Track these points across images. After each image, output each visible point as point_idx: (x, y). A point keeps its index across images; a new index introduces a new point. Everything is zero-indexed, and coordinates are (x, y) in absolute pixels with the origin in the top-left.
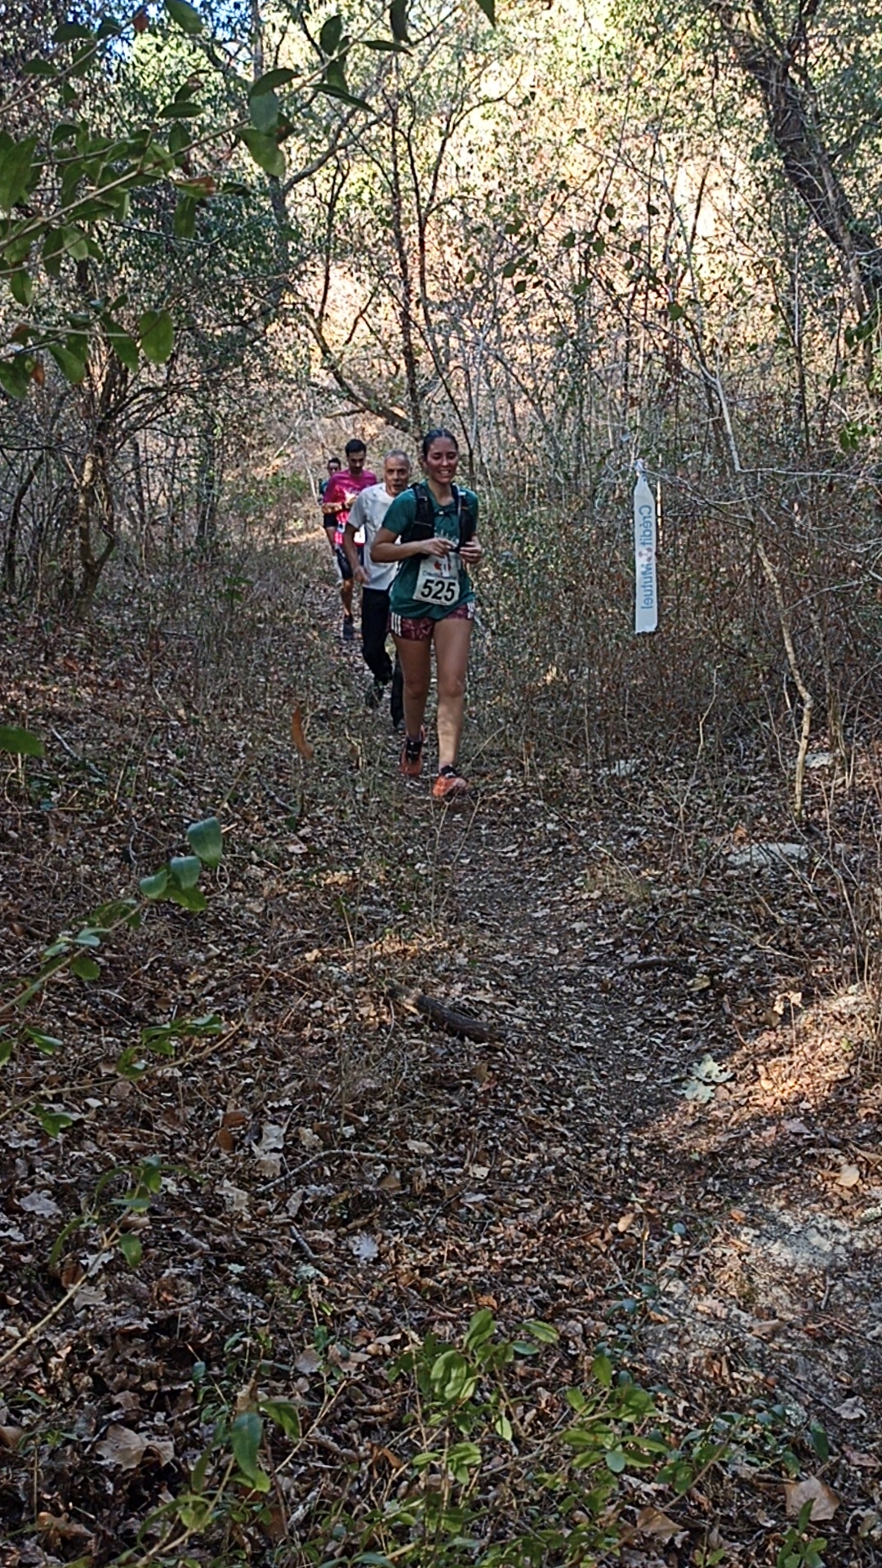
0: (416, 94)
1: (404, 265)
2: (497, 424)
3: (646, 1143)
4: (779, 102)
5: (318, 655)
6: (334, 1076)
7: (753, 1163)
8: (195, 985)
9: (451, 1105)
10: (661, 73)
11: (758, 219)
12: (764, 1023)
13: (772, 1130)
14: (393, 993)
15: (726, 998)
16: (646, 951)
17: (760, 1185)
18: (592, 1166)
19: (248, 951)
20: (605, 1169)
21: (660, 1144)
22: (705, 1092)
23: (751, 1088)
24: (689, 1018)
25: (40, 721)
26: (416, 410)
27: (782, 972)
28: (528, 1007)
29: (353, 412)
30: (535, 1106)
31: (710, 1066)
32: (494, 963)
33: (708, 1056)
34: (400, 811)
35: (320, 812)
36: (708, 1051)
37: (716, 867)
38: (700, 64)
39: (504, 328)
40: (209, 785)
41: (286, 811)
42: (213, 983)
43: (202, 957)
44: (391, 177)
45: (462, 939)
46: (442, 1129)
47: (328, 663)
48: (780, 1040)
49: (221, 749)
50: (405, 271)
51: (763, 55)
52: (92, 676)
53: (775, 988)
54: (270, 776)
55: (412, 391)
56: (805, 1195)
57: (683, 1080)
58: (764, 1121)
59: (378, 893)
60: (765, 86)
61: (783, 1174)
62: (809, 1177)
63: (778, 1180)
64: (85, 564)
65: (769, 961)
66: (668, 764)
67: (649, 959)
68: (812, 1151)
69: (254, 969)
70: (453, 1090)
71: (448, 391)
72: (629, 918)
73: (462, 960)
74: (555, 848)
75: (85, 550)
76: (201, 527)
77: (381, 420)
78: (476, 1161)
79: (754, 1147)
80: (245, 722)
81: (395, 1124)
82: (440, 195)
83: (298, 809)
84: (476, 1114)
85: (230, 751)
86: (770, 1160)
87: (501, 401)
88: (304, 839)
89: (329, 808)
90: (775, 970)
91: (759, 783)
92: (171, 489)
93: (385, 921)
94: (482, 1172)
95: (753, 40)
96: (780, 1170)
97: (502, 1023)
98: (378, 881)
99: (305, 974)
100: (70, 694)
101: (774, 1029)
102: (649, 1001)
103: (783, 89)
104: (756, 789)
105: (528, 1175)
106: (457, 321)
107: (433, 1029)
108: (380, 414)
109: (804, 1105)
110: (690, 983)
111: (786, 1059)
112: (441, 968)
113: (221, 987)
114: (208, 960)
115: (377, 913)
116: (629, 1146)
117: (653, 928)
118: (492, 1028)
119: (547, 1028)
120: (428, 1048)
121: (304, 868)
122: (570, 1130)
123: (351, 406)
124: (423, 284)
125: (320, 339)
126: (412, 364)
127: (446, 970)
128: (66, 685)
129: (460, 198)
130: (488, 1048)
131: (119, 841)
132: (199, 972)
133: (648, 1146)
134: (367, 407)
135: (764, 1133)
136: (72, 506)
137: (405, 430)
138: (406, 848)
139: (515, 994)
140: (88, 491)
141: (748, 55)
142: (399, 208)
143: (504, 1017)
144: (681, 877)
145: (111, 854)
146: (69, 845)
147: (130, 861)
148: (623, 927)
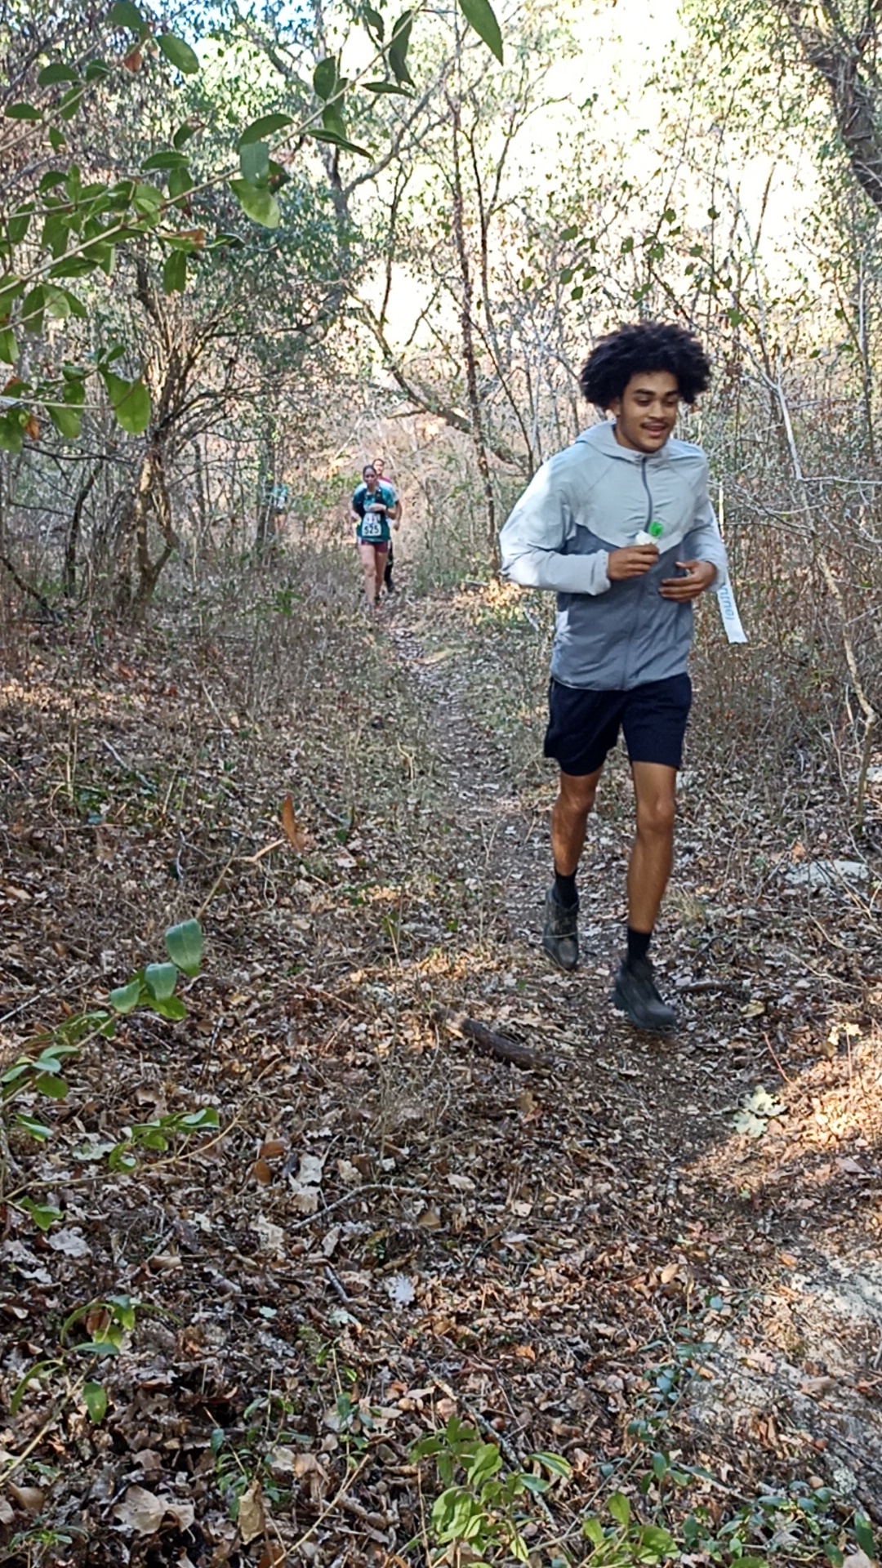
0: (479, 94)
1: (465, 266)
2: (558, 425)
3: (695, 1179)
4: (846, 100)
5: (374, 660)
6: (374, 1105)
7: (806, 1203)
8: (239, 1006)
9: (495, 1136)
10: (727, 70)
11: (824, 218)
12: (820, 1054)
13: (826, 1168)
14: (438, 1017)
15: (780, 1026)
16: (699, 974)
17: (813, 1227)
18: (639, 1204)
19: (293, 970)
20: (651, 1208)
21: (710, 1181)
22: (757, 1126)
23: (805, 1122)
24: (742, 1046)
25: (92, 730)
26: (476, 411)
27: (839, 999)
28: (576, 1032)
29: (413, 413)
30: (580, 1138)
31: (762, 1098)
32: (545, 985)
33: (760, 1088)
34: (452, 823)
35: (370, 824)
36: (761, 1081)
37: (772, 883)
38: (767, 61)
39: (566, 329)
40: (261, 796)
41: (337, 823)
42: (256, 1005)
43: (246, 976)
44: (453, 179)
45: (510, 959)
46: (485, 1162)
47: (385, 668)
48: (836, 1071)
49: (273, 758)
50: (466, 273)
51: (831, 52)
52: (146, 682)
53: (831, 1016)
54: (322, 786)
55: (472, 392)
56: (860, 1239)
57: (735, 1112)
58: (818, 1158)
59: (426, 909)
60: (833, 83)
61: (837, 1217)
62: (864, 1220)
63: (832, 1222)
64: (143, 570)
65: (826, 987)
66: (726, 776)
67: (702, 983)
68: (867, 1192)
69: (298, 990)
70: (497, 1120)
71: (508, 393)
72: (683, 939)
73: (510, 981)
74: (609, 863)
75: (142, 553)
76: (261, 529)
77: (442, 421)
78: (519, 1197)
79: (806, 1186)
80: (298, 729)
81: (437, 1157)
82: (503, 196)
83: (348, 822)
84: (519, 1147)
85: (283, 760)
86: (824, 1200)
87: (563, 401)
88: (354, 853)
89: (380, 819)
90: (831, 997)
91: (820, 798)
92: (232, 491)
93: (433, 939)
94: (523, 1209)
95: (820, 36)
96: (833, 1212)
97: (549, 1048)
98: (427, 897)
99: (351, 996)
100: (124, 703)
101: (830, 1060)
102: (701, 1028)
103: (851, 86)
104: (816, 803)
105: (572, 1212)
106: (518, 322)
107: (478, 1054)
108: (440, 414)
109: (860, 1142)
110: (743, 1009)
111: (842, 1092)
112: (488, 989)
113: (264, 1009)
114: (253, 979)
115: (425, 931)
116: (678, 1182)
117: (707, 950)
118: (538, 1055)
119: (595, 1054)
120: (473, 1075)
121: (353, 882)
122: (617, 1164)
123: (411, 407)
124: (485, 284)
125: (381, 340)
126: (473, 365)
127: (494, 991)
128: (119, 692)
129: (524, 198)
130: (535, 1075)
131: (167, 856)
132: (242, 993)
133: (697, 1183)
134: (428, 408)
135: (818, 1172)
136: (130, 512)
137: (466, 431)
138: (456, 862)
139: (563, 1017)
140: (147, 496)
141: (815, 52)
142: (460, 210)
143: (551, 1042)
144: (738, 894)
145: (158, 869)
146: (116, 860)
147: (177, 876)
148: (676, 948)
